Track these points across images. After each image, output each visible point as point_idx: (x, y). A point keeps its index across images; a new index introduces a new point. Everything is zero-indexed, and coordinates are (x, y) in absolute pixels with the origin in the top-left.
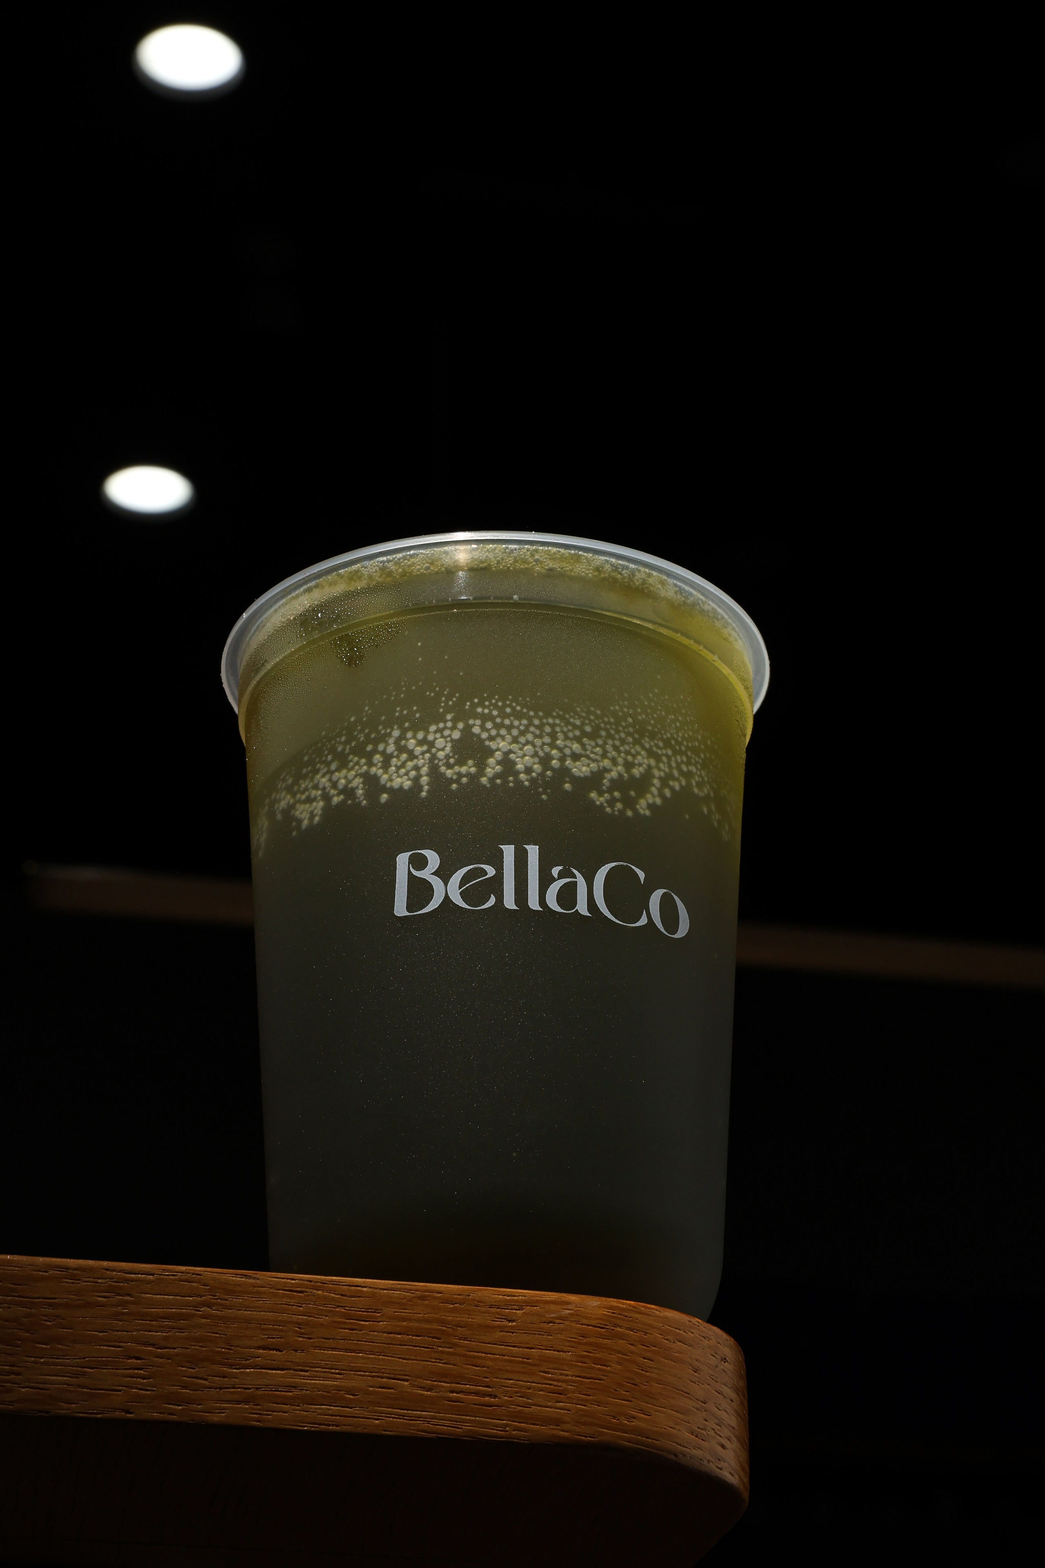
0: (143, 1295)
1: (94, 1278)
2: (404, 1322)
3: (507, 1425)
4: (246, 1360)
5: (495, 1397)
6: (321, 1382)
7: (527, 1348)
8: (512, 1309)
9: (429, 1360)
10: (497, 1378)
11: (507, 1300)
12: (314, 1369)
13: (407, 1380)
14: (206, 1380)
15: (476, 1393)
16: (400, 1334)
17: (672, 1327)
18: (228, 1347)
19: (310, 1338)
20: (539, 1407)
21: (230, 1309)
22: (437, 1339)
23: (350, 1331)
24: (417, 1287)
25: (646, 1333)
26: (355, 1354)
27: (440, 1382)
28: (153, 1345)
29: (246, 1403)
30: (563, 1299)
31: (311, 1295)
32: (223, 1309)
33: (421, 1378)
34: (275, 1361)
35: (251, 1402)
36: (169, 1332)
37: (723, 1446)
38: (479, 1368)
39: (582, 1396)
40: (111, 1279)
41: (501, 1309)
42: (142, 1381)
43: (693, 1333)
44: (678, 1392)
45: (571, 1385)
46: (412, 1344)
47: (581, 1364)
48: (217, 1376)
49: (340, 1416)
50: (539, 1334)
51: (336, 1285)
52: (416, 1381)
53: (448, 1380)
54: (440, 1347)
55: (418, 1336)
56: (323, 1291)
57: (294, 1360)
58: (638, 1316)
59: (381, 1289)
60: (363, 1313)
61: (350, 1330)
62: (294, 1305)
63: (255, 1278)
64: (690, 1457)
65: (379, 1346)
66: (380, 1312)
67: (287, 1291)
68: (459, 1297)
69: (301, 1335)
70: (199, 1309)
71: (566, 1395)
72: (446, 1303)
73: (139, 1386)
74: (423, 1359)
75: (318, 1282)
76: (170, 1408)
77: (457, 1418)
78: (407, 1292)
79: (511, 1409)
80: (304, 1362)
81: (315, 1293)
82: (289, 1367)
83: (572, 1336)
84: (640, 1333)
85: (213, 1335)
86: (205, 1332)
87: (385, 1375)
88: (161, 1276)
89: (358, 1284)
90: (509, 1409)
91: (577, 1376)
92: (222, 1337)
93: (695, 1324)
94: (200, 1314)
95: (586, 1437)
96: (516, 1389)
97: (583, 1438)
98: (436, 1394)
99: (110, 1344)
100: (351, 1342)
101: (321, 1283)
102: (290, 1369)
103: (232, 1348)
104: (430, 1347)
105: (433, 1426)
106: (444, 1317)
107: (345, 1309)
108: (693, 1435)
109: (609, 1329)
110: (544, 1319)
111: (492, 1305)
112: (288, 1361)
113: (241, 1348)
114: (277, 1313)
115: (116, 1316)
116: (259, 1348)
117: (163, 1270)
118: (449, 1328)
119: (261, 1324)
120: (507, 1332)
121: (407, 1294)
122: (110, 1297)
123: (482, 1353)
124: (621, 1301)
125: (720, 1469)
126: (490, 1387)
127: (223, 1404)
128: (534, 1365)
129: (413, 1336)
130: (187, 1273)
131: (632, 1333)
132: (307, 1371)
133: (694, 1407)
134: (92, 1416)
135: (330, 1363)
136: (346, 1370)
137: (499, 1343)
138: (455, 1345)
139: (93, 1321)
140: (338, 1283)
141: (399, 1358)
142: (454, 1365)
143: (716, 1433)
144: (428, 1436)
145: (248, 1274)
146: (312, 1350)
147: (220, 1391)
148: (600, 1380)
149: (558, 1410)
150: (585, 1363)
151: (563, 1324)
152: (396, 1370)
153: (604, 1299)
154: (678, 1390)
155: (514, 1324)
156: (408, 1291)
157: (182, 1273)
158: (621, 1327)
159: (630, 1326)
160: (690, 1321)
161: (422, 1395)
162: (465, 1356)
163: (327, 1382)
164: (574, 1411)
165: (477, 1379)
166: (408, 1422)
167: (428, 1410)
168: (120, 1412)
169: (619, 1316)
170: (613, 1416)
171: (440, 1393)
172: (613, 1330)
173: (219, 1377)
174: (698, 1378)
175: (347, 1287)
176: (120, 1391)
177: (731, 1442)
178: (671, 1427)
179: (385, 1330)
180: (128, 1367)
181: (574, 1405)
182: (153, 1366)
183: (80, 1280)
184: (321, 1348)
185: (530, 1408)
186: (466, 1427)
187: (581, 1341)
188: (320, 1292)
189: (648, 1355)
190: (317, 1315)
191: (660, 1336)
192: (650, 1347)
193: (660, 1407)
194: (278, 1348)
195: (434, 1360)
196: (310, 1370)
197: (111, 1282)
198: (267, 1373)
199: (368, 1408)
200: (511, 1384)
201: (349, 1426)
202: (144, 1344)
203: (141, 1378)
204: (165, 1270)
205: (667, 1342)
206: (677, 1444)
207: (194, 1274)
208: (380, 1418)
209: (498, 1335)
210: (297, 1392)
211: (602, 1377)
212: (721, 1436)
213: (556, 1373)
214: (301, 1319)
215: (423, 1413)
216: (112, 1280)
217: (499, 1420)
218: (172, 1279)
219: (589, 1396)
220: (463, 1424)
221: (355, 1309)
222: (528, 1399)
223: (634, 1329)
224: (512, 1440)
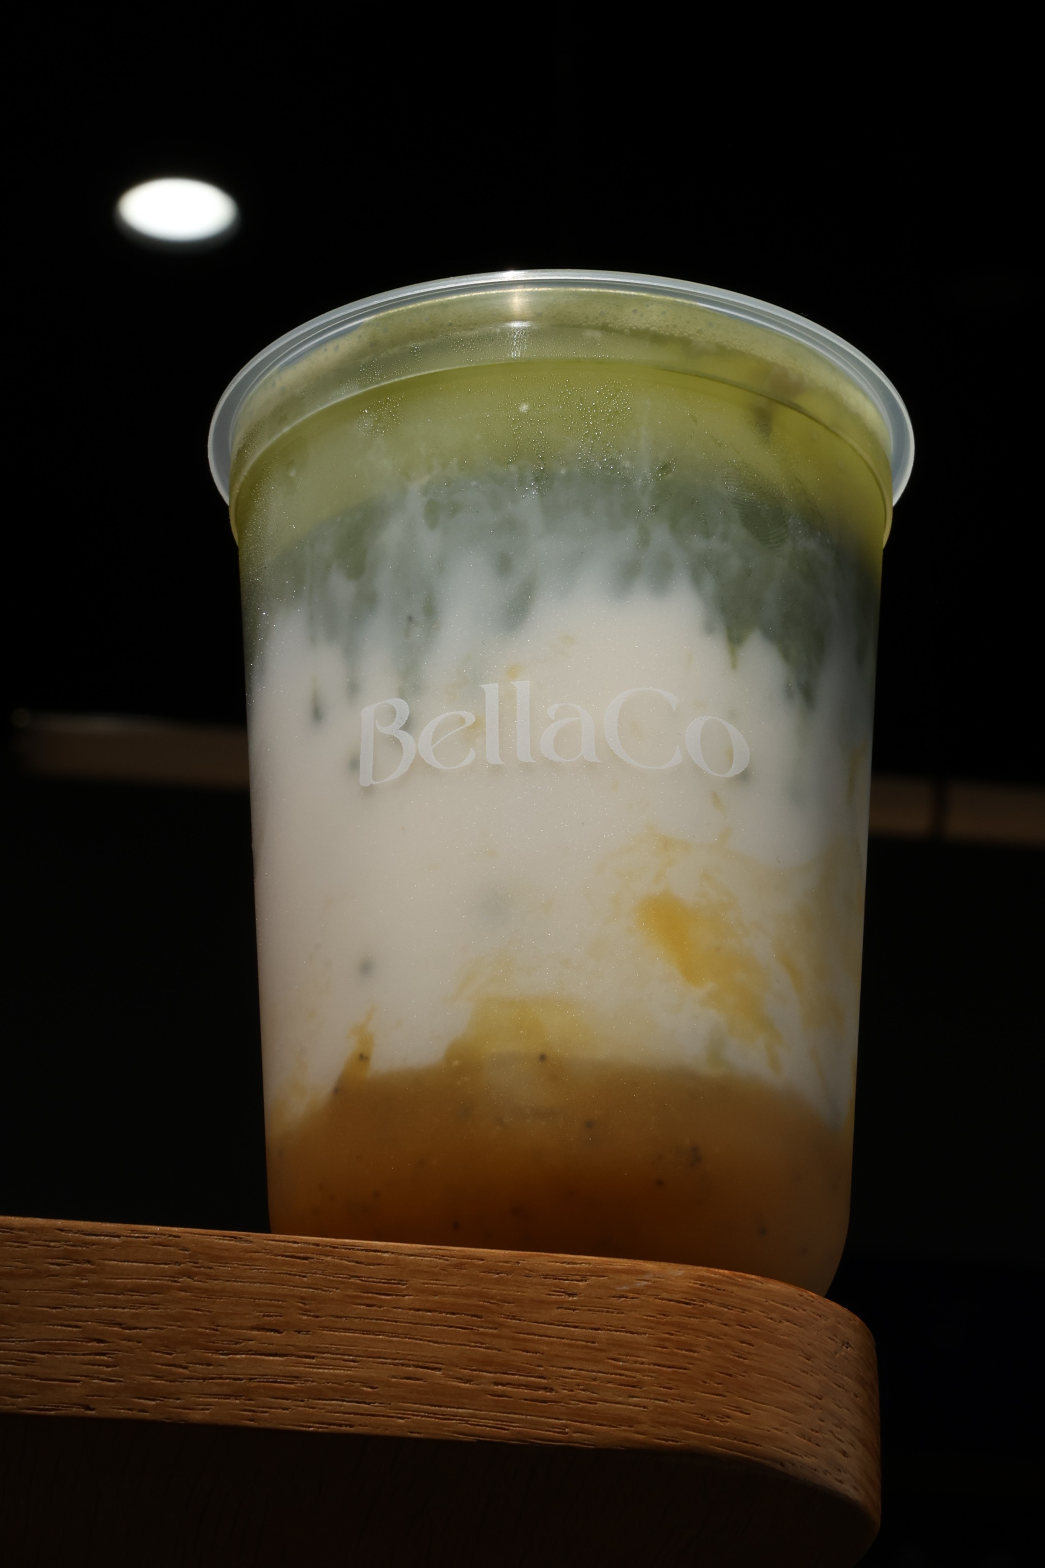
0: (106, 1262)
1: (46, 1241)
2: (436, 1295)
3: (566, 1426)
4: (237, 1343)
5: (551, 1390)
6: (331, 1371)
7: (592, 1329)
8: (572, 1280)
9: (467, 1343)
10: (553, 1366)
11: (567, 1269)
12: (322, 1355)
13: (440, 1369)
14: (186, 1368)
15: (527, 1386)
16: (430, 1311)
17: (777, 1303)
18: (213, 1327)
19: (317, 1317)
20: (607, 1402)
21: (216, 1280)
22: (478, 1317)
23: (368, 1308)
24: (453, 1253)
25: (744, 1311)
26: (373, 1336)
27: (481, 1371)
28: (120, 1325)
29: (237, 1397)
30: (638, 1267)
31: (317, 1262)
32: (207, 1279)
33: (457, 1366)
34: (272, 1344)
35: (242, 1396)
36: (140, 1309)
37: (844, 1454)
38: (531, 1354)
39: (662, 1389)
40: (66, 1241)
41: (559, 1279)
42: (105, 1369)
43: (804, 1310)
44: (785, 1384)
45: (648, 1376)
46: (446, 1324)
47: (661, 1349)
48: (199, 1364)
49: (355, 1414)
50: (607, 1312)
51: (350, 1249)
52: (450, 1370)
53: (491, 1369)
54: (482, 1327)
55: (453, 1314)
56: (333, 1257)
57: (297, 1344)
58: (734, 1289)
59: (406, 1255)
60: (384, 1285)
61: (367, 1306)
62: (295, 1275)
63: (247, 1241)
64: (801, 1467)
65: (405, 1326)
66: (406, 1284)
67: (287, 1256)
68: (505, 1264)
69: (305, 1312)
70: (176, 1279)
71: (641, 1388)
72: (489, 1273)
73: (102, 1376)
74: (459, 1342)
75: (328, 1246)
76: (140, 1403)
77: (503, 1417)
78: (440, 1259)
79: (571, 1406)
80: (309, 1346)
81: (323, 1260)
82: (290, 1353)
83: (647, 1314)
84: (736, 1310)
85: (194, 1312)
86: (185, 1309)
87: (411, 1362)
88: (129, 1239)
89: (378, 1249)
90: (569, 1406)
91: (655, 1364)
92: (206, 1315)
93: (808, 1299)
94: (178, 1286)
95: (667, 1440)
96: (578, 1381)
97: (664, 1442)
98: (476, 1386)
99: (66, 1323)
100: (369, 1320)
101: (331, 1247)
102: (292, 1355)
103: (218, 1328)
104: (468, 1327)
105: (472, 1427)
106: (486, 1290)
107: (362, 1280)
108: (805, 1439)
109: (696, 1305)
110: (614, 1293)
111: (547, 1275)
112: (289, 1345)
113: (229, 1328)
114: (275, 1284)
115: (73, 1289)
116: (253, 1328)
117: (132, 1231)
118: (493, 1303)
119: (256, 1299)
120: (566, 1309)
121: (441, 1261)
122: (65, 1265)
123: (535, 1335)
124: (712, 1269)
125: (840, 1482)
126: (544, 1378)
127: (207, 1398)
128: (601, 1350)
129: (447, 1313)
130: (162, 1234)
131: (726, 1310)
132: (313, 1358)
133: (806, 1404)
134: (43, 1413)
135: (342, 1347)
136: (363, 1357)
137: (557, 1323)
138: (501, 1325)
139: (43, 1294)
140: (352, 1248)
141: (429, 1341)
142: (499, 1350)
143: (835, 1437)
144: (466, 1440)
145: (239, 1236)
146: (320, 1331)
147: (204, 1382)
148: (685, 1369)
149: (631, 1407)
150: (666, 1348)
151: (637, 1298)
152: (425, 1357)
153: (690, 1267)
154: (785, 1382)
155: (575, 1298)
156: (441, 1257)
157: (156, 1234)
158: (711, 1302)
159: (723, 1302)
160: (801, 1296)
161: (459, 1388)
162: (513, 1339)
163: (339, 1371)
164: (651, 1408)
165: (529, 1368)
166: (441, 1421)
167: (466, 1406)
168: (77, 1408)
169: (710, 1289)
170: (701, 1415)
171: (482, 1386)
172: (701, 1306)
173: (203, 1364)
174: (811, 1366)
175: (364, 1252)
176: (78, 1381)
177: (855, 1448)
178: (777, 1429)
179: (411, 1307)
180: (88, 1352)
181: (652, 1401)
182: (119, 1351)
183: (27, 1243)
184: (331, 1329)
185: (596, 1404)
186: (514, 1428)
187: (660, 1320)
188: (329, 1259)
189: (747, 1337)
190: (327, 1287)
191: (761, 1313)
192: (749, 1328)
193: (761, 1403)
194: (277, 1328)
195: (473, 1344)
196: (317, 1357)
197: (67, 1245)
198: (263, 1360)
199: (390, 1404)
200: (571, 1375)
201: (367, 1426)
202: (108, 1323)
203: (103, 1365)
204: (135, 1231)
205: (772, 1321)
206: (784, 1450)
207: (170, 1236)
208: (405, 1416)
209: (556, 1312)
210: (299, 1384)
211: (687, 1365)
212: (841, 1441)
213: (628, 1360)
214: (305, 1292)
215: (460, 1410)
216: (68, 1243)
217: (556, 1419)
218: (143, 1243)
219: (671, 1389)
220: (510, 1424)
221: (374, 1280)
222: (593, 1393)
223: (729, 1305)
224: (573, 1444)
